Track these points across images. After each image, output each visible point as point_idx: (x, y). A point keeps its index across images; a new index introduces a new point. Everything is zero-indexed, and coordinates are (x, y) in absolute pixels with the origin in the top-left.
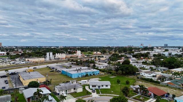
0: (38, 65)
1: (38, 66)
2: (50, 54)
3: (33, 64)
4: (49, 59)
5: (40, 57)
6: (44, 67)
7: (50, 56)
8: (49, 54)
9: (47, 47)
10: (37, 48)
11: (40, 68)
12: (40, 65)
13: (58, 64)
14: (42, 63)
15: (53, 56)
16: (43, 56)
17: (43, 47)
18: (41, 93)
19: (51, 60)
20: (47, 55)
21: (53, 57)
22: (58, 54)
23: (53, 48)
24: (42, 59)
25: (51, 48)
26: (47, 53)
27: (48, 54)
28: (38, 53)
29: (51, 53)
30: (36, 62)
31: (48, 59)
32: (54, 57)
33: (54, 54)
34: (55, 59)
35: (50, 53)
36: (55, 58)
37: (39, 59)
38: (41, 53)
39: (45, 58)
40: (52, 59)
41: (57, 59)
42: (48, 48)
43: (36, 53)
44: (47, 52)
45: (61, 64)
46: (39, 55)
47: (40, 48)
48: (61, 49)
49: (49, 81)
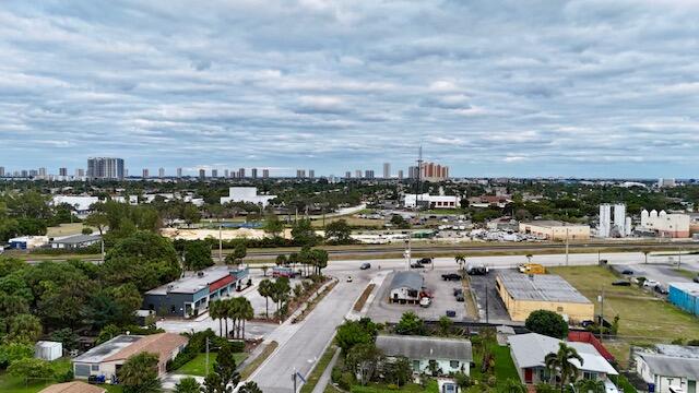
0: (563, 252)
1: (564, 256)
2: (616, 212)
3: (544, 246)
4: (608, 231)
5: (574, 222)
6: (588, 264)
7: (612, 218)
8: (612, 209)
9: (602, 184)
10: (561, 185)
11: (570, 264)
12: (570, 252)
13: (651, 258)
14: (578, 246)
15: (629, 219)
16: (586, 217)
17: (583, 182)
18: (574, 361)
19: (619, 237)
20: (601, 216)
21: (629, 227)
22: (654, 212)
23: (627, 184)
24: (580, 231)
25: (621, 185)
26: (602, 207)
27: (605, 210)
28: (565, 205)
29: (620, 209)
30: (557, 240)
31: (603, 230)
32: (634, 224)
33: (633, 212)
34: (640, 234)
35: (616, 206)
36: (637, 228)
37: (569, 228)
38: (575, 205)
39: (592, 226)
40: (622, 233)
41: (646, 234)
42: (604, 188)
43: (558, 207)
44: (603, 202)
45: (665, 259)
46: (570, 215)
47: (575, 186)
48: (670, 191)
49: (610, 321)
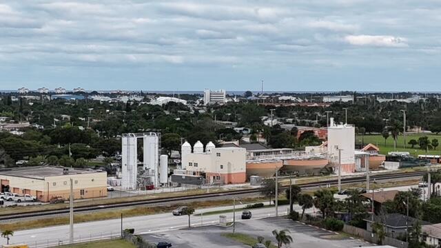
0: (65, 222)
1: (67, 227)
2: (145, 149)
3: (35, 214)
4: (135, 179)
5: (81, 167)
6: (103, 238)
7: (140, 157)
8: (140, 144)
9: (125, 99)
10: (60, 102)
11: (76, 241)
12: (77, 221)
14: (90, 208)
15: (165, 157)
16: (101, 158)
17: (96, 98)
19: (151, 187)
20: (124, 155)
21: (165, 170)
22: (199, 145)
23: (161, 101)
24: (91, 181)
25: (153, 102)
26: (124, 140)
27: (129, 143)
28: (68, 137)
29: (152, 142)
30: (56, 200)
31: (127, 179)
32: (173, 164)
33: (168, 146)
34: (179, 181)
35: (145, 136)
36: (177, 172)
37: (75, 177)
38: (84, 138)
39: (111, 172)
40: (154, 180)
41: (188, 180)
42: (128, 107)
43: (55, 141)
44: (126, 131)
46: (76, 155)
47: (82, 104)
48: (219, 111)
